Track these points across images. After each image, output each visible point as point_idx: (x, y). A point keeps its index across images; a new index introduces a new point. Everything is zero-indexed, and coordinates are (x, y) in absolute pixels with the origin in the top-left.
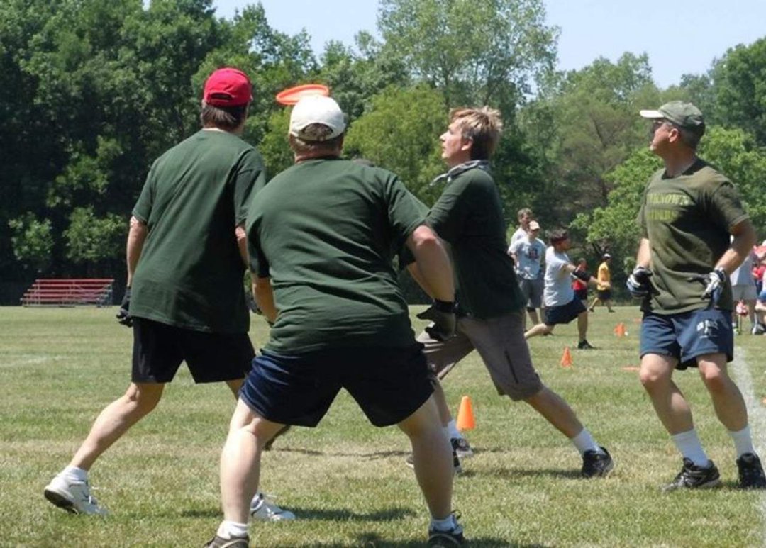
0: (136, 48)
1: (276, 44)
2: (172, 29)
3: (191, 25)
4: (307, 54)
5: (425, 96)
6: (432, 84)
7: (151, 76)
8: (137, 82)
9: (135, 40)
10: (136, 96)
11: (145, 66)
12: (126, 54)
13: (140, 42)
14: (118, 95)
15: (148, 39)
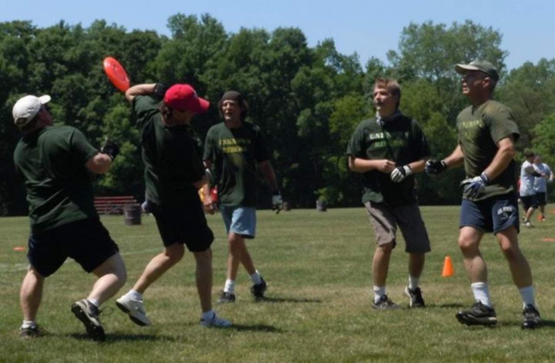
0: (259, 66)
1: (340, 61)
2: (280, 54)
3: (290, 51)
4: (357, 65)
5: (424, 87)
6: (429, 80)
7: (268, 81)
8: (261, 85)
9: (259, 61)
10: (259, 93)
11: (265, 75)
12: (254, 69)
13: (262, 62)
14: (251, 92)
15: (266, 60)
